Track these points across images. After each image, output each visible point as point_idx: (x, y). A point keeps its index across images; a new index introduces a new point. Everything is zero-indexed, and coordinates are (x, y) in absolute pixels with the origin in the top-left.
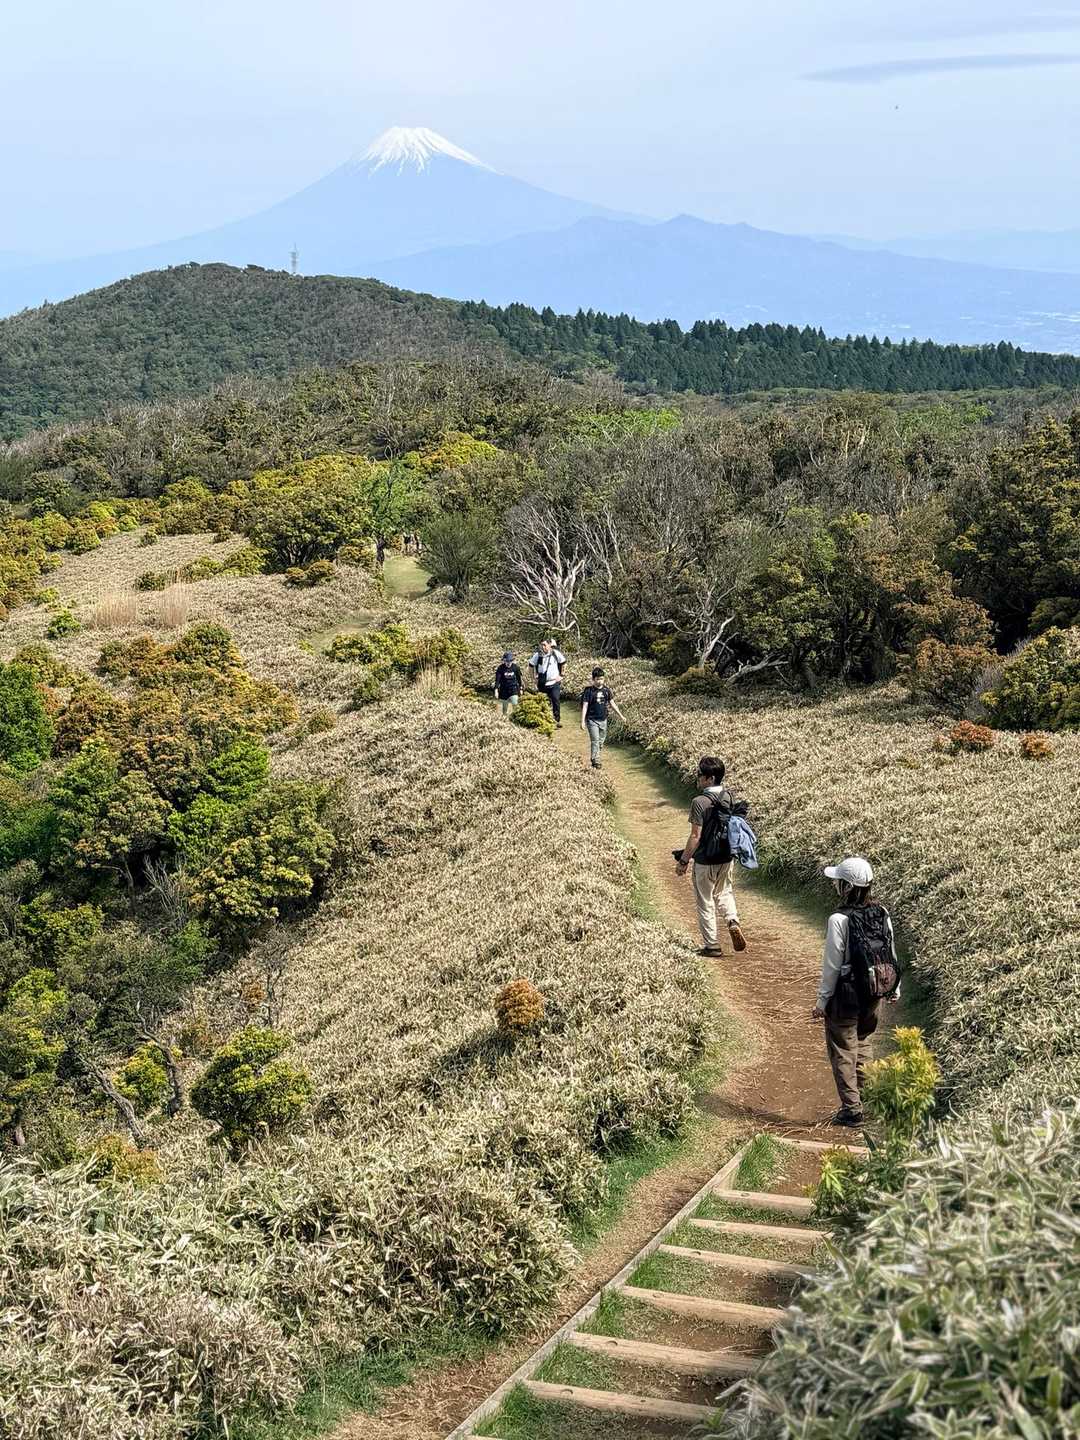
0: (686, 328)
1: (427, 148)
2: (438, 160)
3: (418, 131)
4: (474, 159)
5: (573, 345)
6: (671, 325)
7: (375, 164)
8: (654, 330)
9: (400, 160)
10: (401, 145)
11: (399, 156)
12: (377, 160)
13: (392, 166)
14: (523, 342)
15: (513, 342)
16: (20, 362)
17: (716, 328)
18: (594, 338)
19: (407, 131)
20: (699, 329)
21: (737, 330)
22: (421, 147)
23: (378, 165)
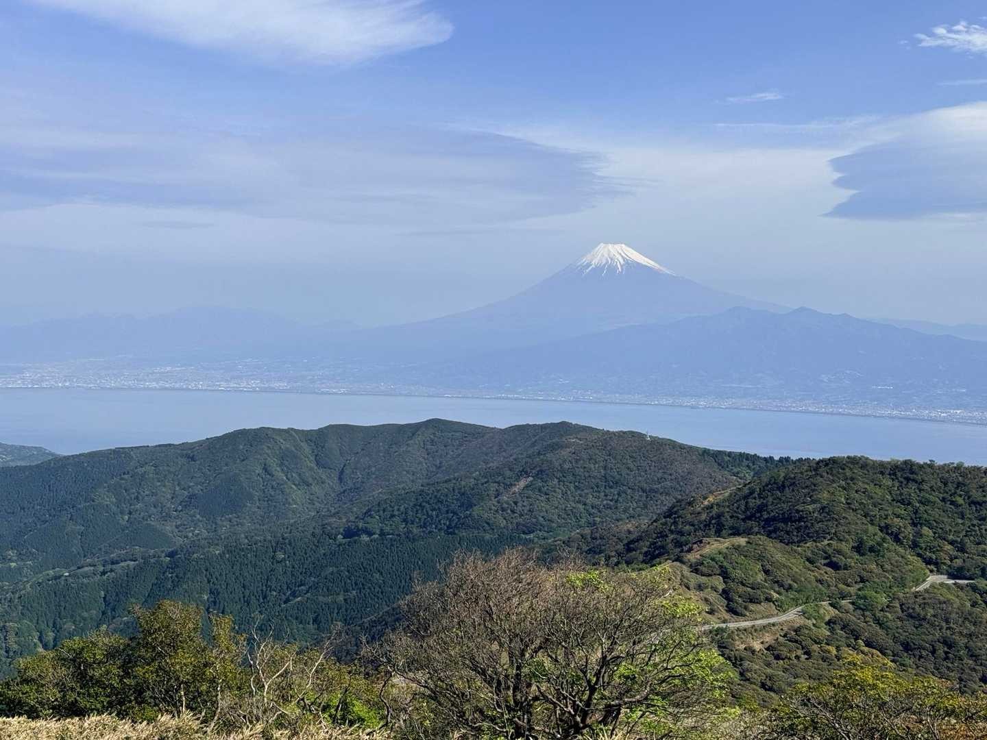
0: (777, 458)
1: (622, 257)
2: (631, 266)
3: (618, 247)
4: (656, 265)
5: (739, 465)
6: (771, 458)
7: (588, 267)
8: (765, 459)
9: (605, 265)
10: (606, 255)
11: (604, 262)
12: (589, 265)
13: (599, 269)
14: (723, 464)
15: (719, 464)
16: (568, 467)
17: (787, 459)
18: (745, 463)
19: (610, 246)
20: (781, 460)
21: (794, 459)
22: (618, 256)
23: (590, 268)
